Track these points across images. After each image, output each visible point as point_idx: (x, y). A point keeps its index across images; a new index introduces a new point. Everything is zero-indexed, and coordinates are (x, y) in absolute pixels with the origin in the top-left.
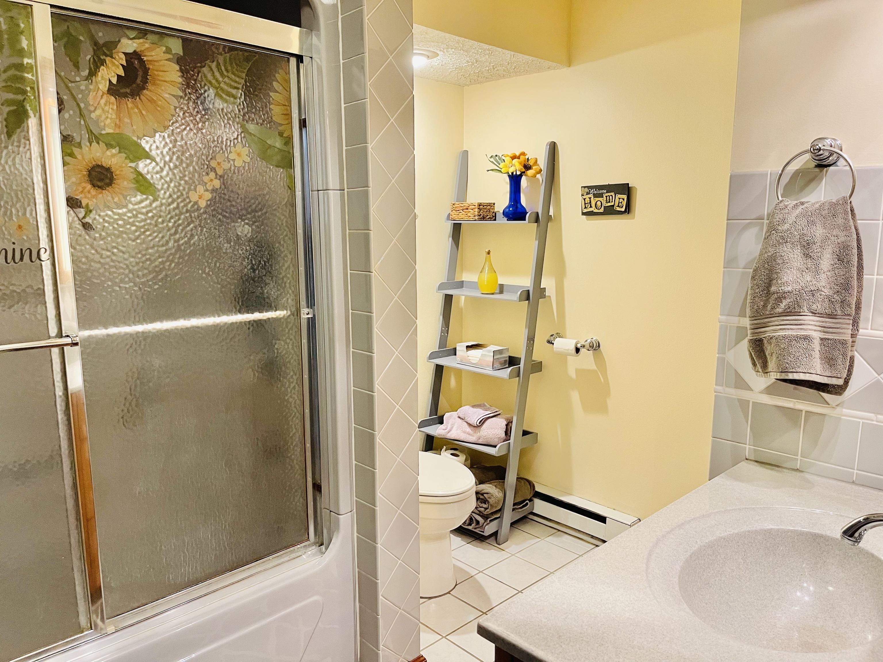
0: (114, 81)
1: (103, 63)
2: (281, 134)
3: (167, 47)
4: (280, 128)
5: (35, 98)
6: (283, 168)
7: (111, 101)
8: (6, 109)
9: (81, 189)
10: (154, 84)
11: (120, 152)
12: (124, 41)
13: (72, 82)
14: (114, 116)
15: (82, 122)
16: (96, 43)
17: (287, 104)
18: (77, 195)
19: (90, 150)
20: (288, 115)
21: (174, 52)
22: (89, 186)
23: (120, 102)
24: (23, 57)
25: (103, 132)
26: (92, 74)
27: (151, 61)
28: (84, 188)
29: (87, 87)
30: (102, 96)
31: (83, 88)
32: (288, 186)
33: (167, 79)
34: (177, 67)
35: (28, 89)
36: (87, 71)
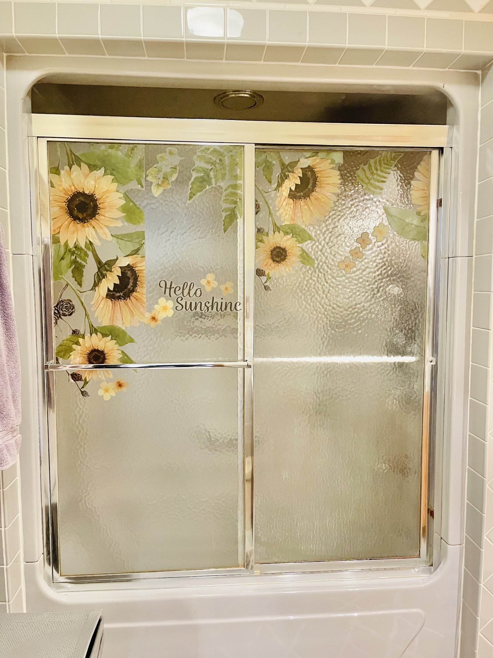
0: (293, 189)
1: (287, 177)
2: (419, 213)
3: (332, 160)
4: (418, 209)
5: (241, 205)
6: (418, 240)
7: (290, 202)
8: (224, 214)
9: (266, 263)
10: (321, 187)
11: (293, 237)
12: (302, 160)
13: (266, 193)
14: (291, 213)
15: (270, 219)
16: (283, 164)
17: (426, 189)
18: (262, 267)
19: (274, 237)
20: (427, 198)
21: (336, 162)
22: (271, 261)
23: (296, 203)
24: (237, 179)
25: (283, 224)
26: (280, 185)
27: (320, 171)
28: (268, 263)
29: (275, 194)
30: (284, 200)
31: (273, 195)
32: (422, 255)
33: (330, 182)
34: (338, 173)
35: (238, 200)
36: (276, 184)
